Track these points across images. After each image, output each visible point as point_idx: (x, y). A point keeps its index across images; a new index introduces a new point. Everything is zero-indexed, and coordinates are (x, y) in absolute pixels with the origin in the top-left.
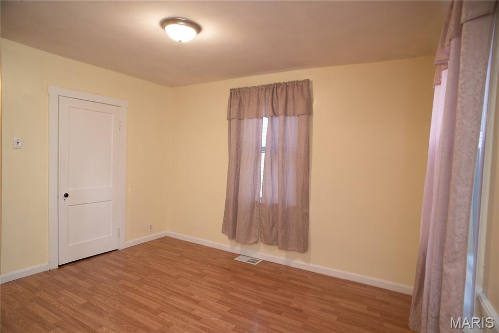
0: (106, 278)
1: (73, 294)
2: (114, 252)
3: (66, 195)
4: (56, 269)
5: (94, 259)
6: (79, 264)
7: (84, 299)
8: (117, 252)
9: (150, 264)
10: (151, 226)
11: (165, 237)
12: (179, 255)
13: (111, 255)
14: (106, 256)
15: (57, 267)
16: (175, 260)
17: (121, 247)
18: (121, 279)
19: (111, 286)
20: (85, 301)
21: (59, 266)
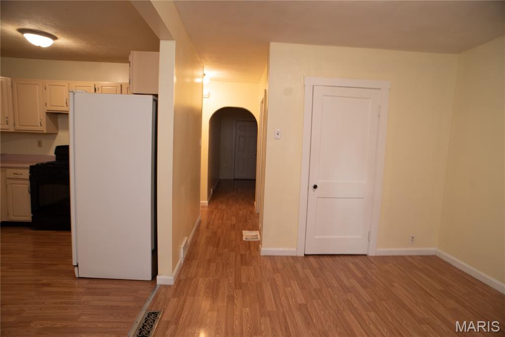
0: (336, 284)
1: (298, 288)
2: (361, 257)
3: (315, 187)
4: (302, 257)
5: (337, 258)
6: (322, 259)
7: (305, 299)
8: (364, 257)
9: (393, 286)
10: (413, 238)
11: (433, 256)
12: (442, 288)
13: (357, 260)
14: (351, 258)
15: (303, 255)
16: (433, 294)
17: (371, 253)
18: (350, 292)
19: (336, 296)
20: (304, 302)
21: (305, 255)
